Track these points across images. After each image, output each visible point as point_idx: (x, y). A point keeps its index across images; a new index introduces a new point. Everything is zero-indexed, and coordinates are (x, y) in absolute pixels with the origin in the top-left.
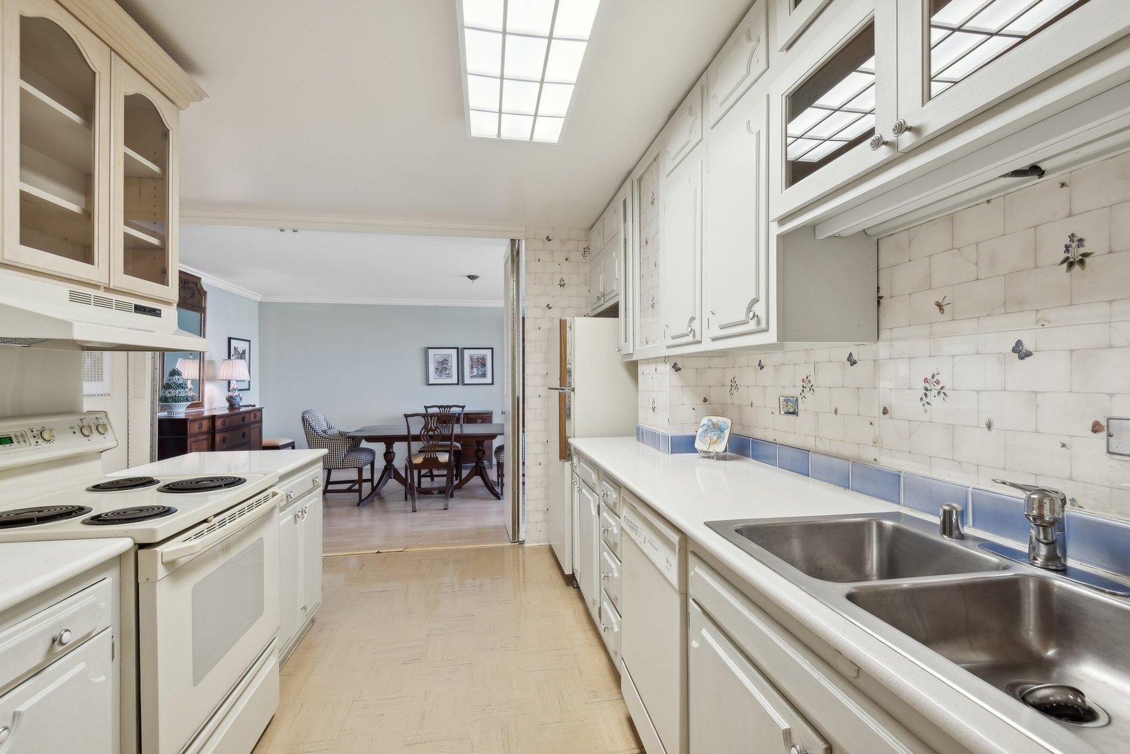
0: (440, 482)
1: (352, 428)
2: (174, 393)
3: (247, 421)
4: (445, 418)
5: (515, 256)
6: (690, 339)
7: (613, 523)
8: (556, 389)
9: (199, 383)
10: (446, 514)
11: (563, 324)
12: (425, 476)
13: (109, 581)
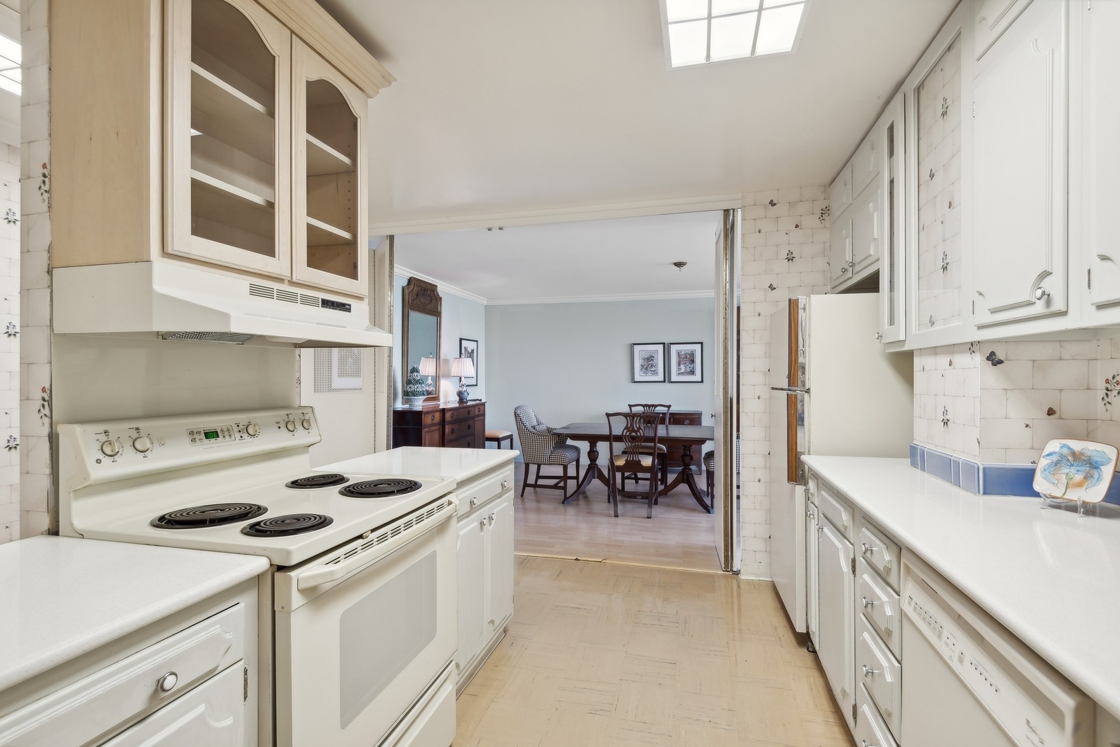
0: (644, 486)
1: (558, 424)
2: (414, 387)
3: (472, 414)
4: (651, 417)
5: (729, 231)
7: (884, 598)
8: (782, 389)
9: (436, 379)
10: (648, 523)
11: (793, 305)
12: (628, 478)
13: (244, 607)
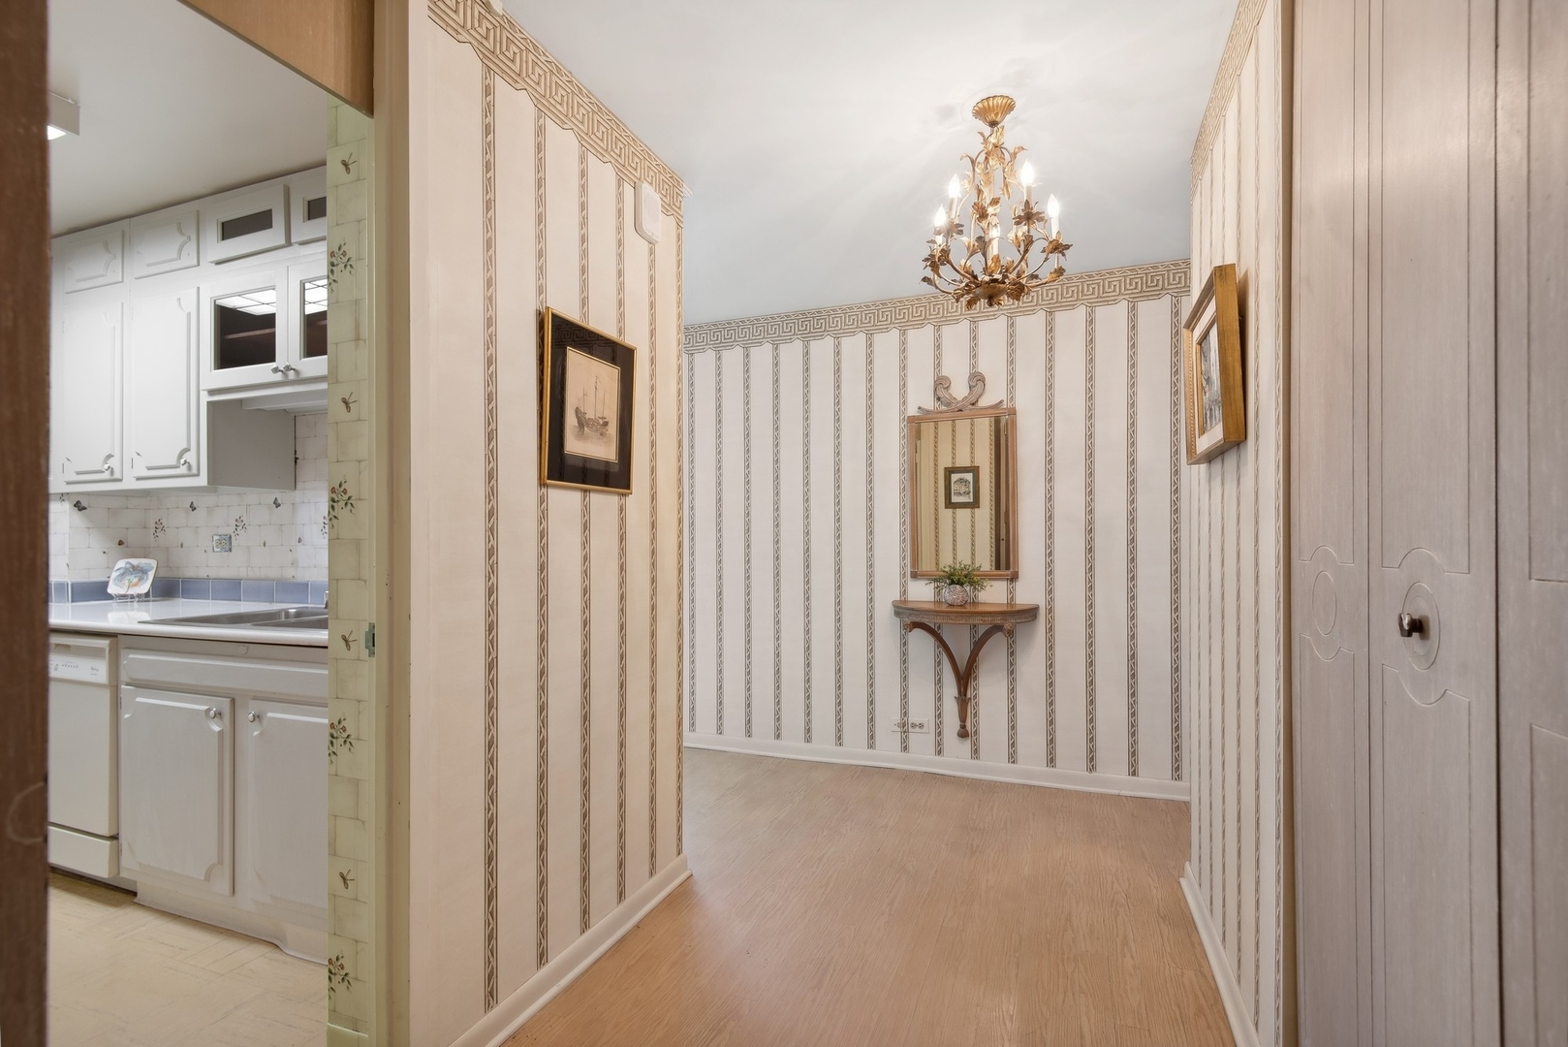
6: (106, 475)
